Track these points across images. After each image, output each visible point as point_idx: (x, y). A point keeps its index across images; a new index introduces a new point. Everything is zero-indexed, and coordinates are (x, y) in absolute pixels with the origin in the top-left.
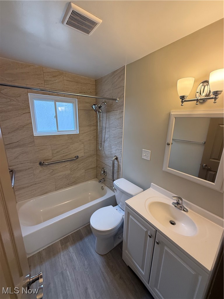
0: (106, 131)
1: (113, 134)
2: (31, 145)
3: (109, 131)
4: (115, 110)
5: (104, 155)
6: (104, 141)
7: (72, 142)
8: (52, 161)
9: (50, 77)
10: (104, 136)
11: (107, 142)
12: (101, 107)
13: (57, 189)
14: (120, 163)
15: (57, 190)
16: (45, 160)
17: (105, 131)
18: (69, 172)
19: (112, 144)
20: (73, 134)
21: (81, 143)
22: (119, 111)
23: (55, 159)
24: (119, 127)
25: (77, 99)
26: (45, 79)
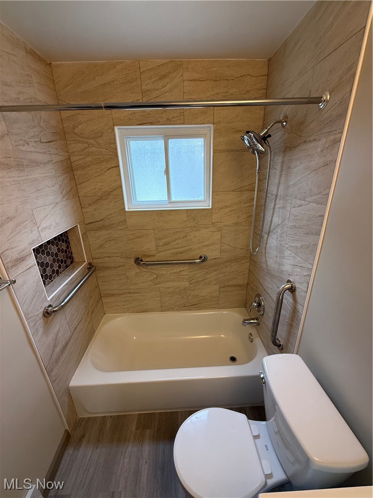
0: (277, 206)
1: (292, 217)
2: (121, 228)
3: (284, 207)
4: (310, 141)
5: (264, 266)
6: (269, 233)
7: (195, 227)
8: (155, 259)
9: (153, 80)
10: (270, 219)
11: (275, 236)
12: (269, 136)
13: (164, 309)
14: (299, 307)
15: (164, 311)
16: (145, 256)
17: (275, 205)
18: (187, 284)
19: (286, 246)
20: (199, 209)
21: (215, 230)
22: (324, 140)
23: (161, 256)
24: (313, 198)
25: (212, 126)
26: (144, 87)
